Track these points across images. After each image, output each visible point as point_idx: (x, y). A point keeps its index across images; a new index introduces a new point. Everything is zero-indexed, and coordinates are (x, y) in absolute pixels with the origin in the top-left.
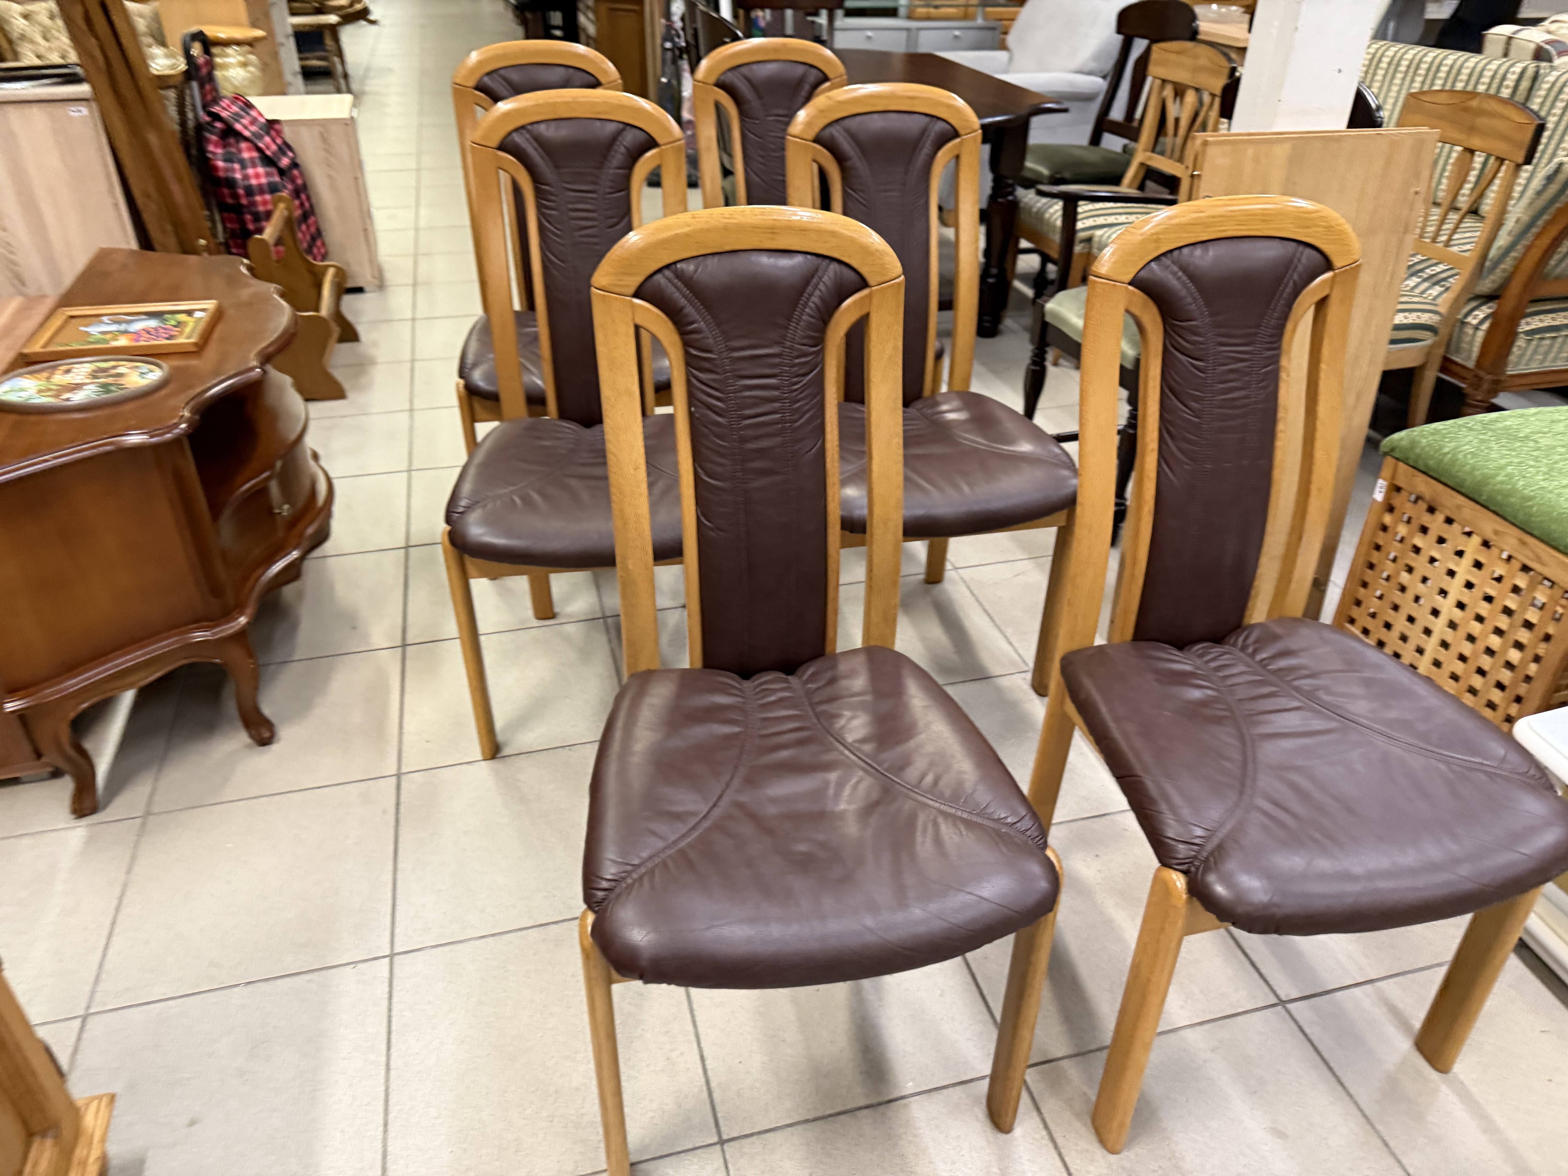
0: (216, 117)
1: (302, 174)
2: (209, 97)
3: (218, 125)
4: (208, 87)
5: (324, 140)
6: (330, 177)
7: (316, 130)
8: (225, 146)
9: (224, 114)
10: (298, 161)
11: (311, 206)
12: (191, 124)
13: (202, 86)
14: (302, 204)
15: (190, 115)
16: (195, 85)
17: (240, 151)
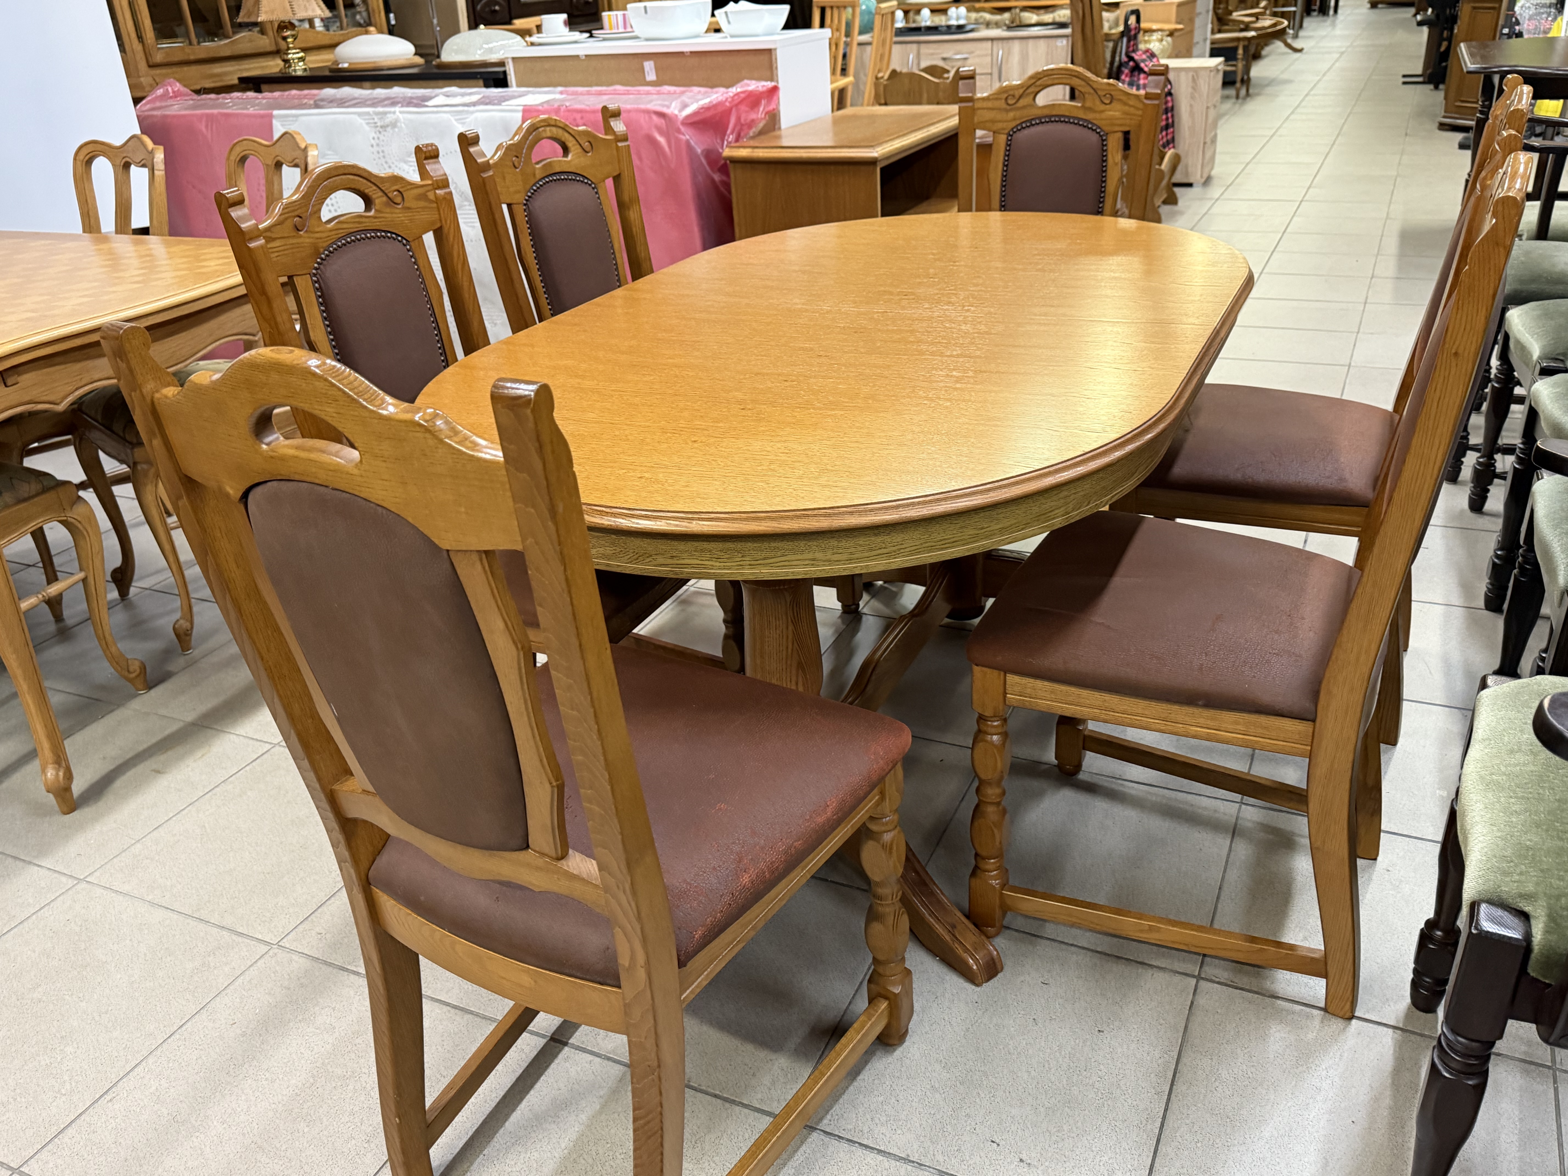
0: (1131, 59)
1: (1172, 100)
2: (1131, 49)
3: (1131, 63)
4: (1132, 43)
5: (1194, 80)
6: (1191, 106)
7: (1191, 74)
8: (1132, 76)
9: (1136, 57)
10: (1173, 91)
11: (1173, 122)
12: (1116, 64)
13: (1129, 41)
14: (1167, 119)
15: (1117, 59)
16: (1125, 40)
17: (1139, 79)
